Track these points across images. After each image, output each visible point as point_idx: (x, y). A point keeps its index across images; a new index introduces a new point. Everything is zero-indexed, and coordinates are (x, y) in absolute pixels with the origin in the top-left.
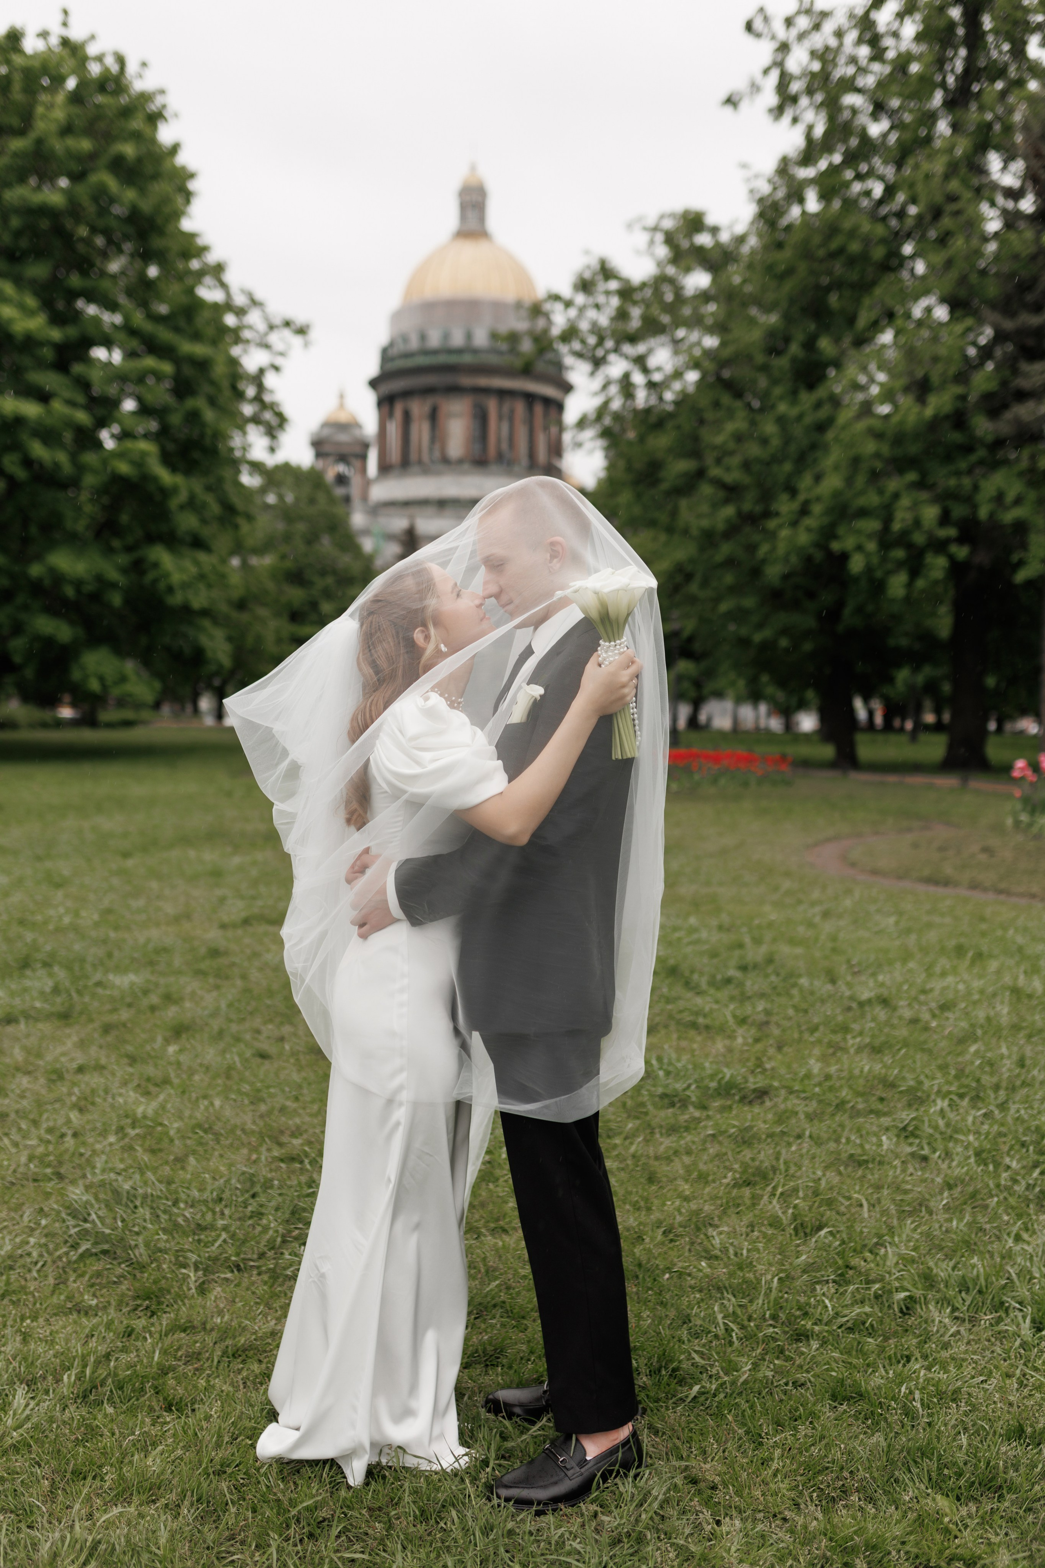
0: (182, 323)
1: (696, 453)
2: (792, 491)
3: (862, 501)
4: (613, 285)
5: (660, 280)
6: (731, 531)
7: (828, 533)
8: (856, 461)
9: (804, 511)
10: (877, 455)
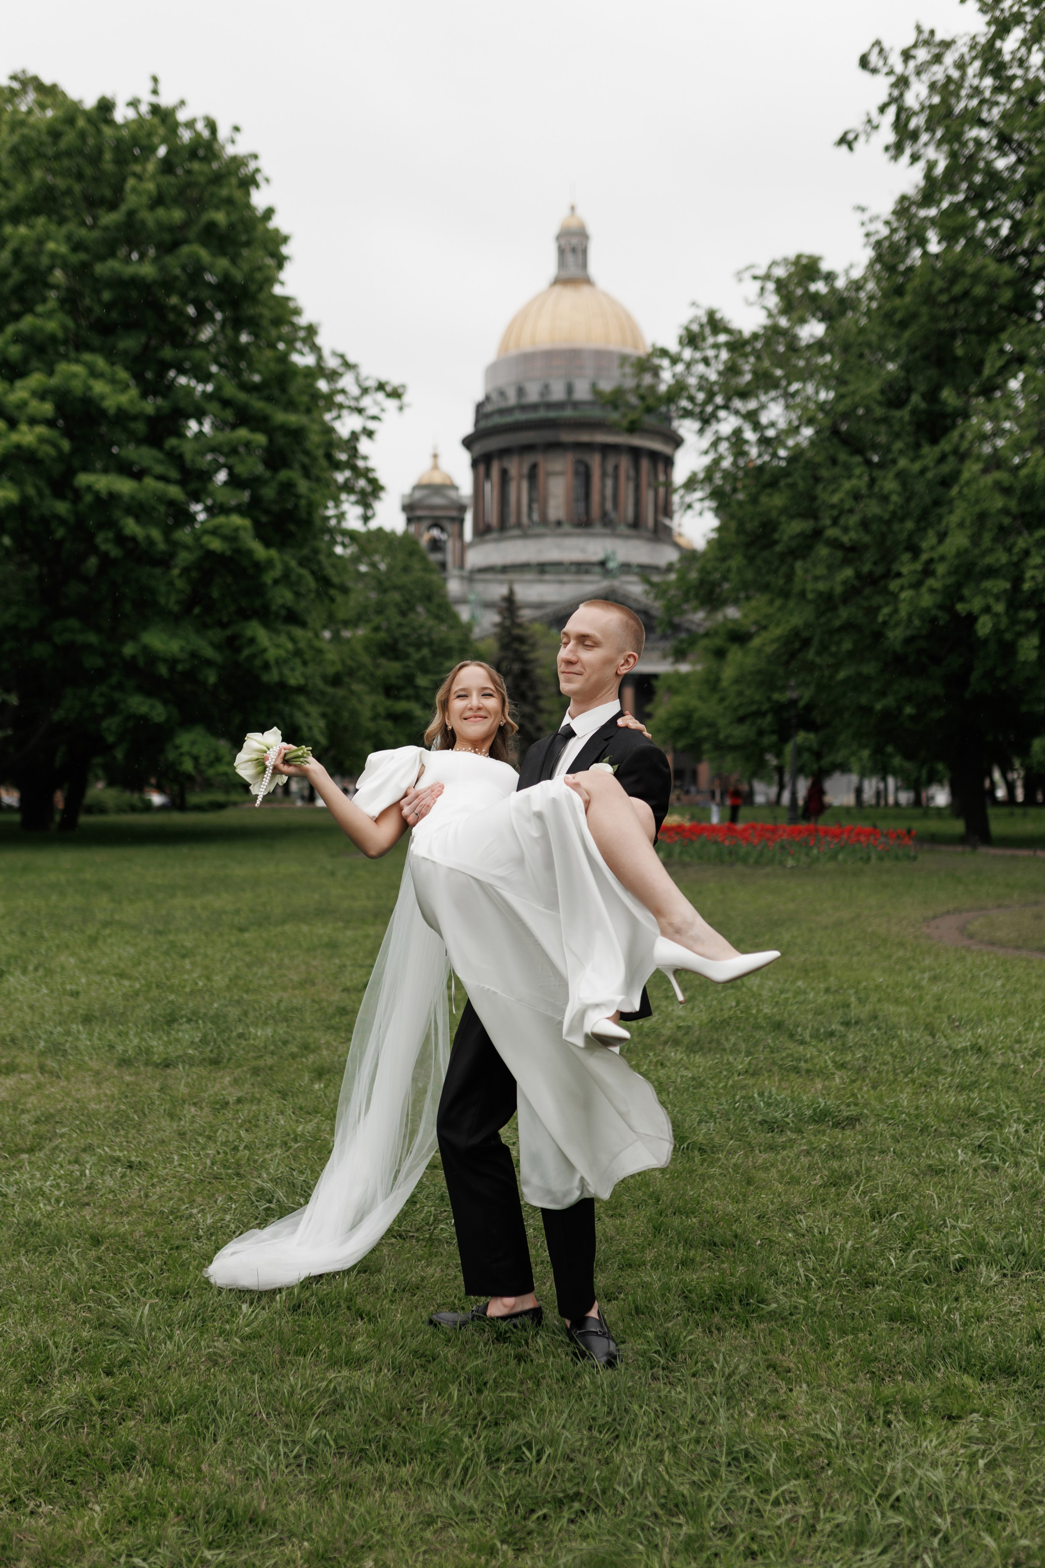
0: (276, 392)
1: (812, 514)
2: (915, 551)
3: (989, 560)
4: (722, 338)
5: (773, 332)
6: (851, 593)
7: (953, 594)
8: (982, 517)
9: (928, 571)
10: (1005, 511)
